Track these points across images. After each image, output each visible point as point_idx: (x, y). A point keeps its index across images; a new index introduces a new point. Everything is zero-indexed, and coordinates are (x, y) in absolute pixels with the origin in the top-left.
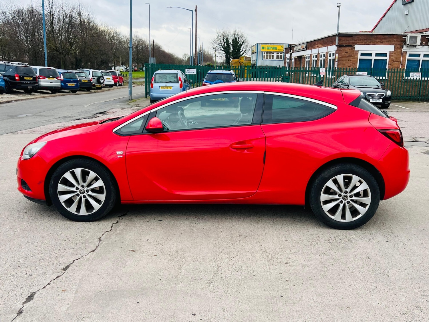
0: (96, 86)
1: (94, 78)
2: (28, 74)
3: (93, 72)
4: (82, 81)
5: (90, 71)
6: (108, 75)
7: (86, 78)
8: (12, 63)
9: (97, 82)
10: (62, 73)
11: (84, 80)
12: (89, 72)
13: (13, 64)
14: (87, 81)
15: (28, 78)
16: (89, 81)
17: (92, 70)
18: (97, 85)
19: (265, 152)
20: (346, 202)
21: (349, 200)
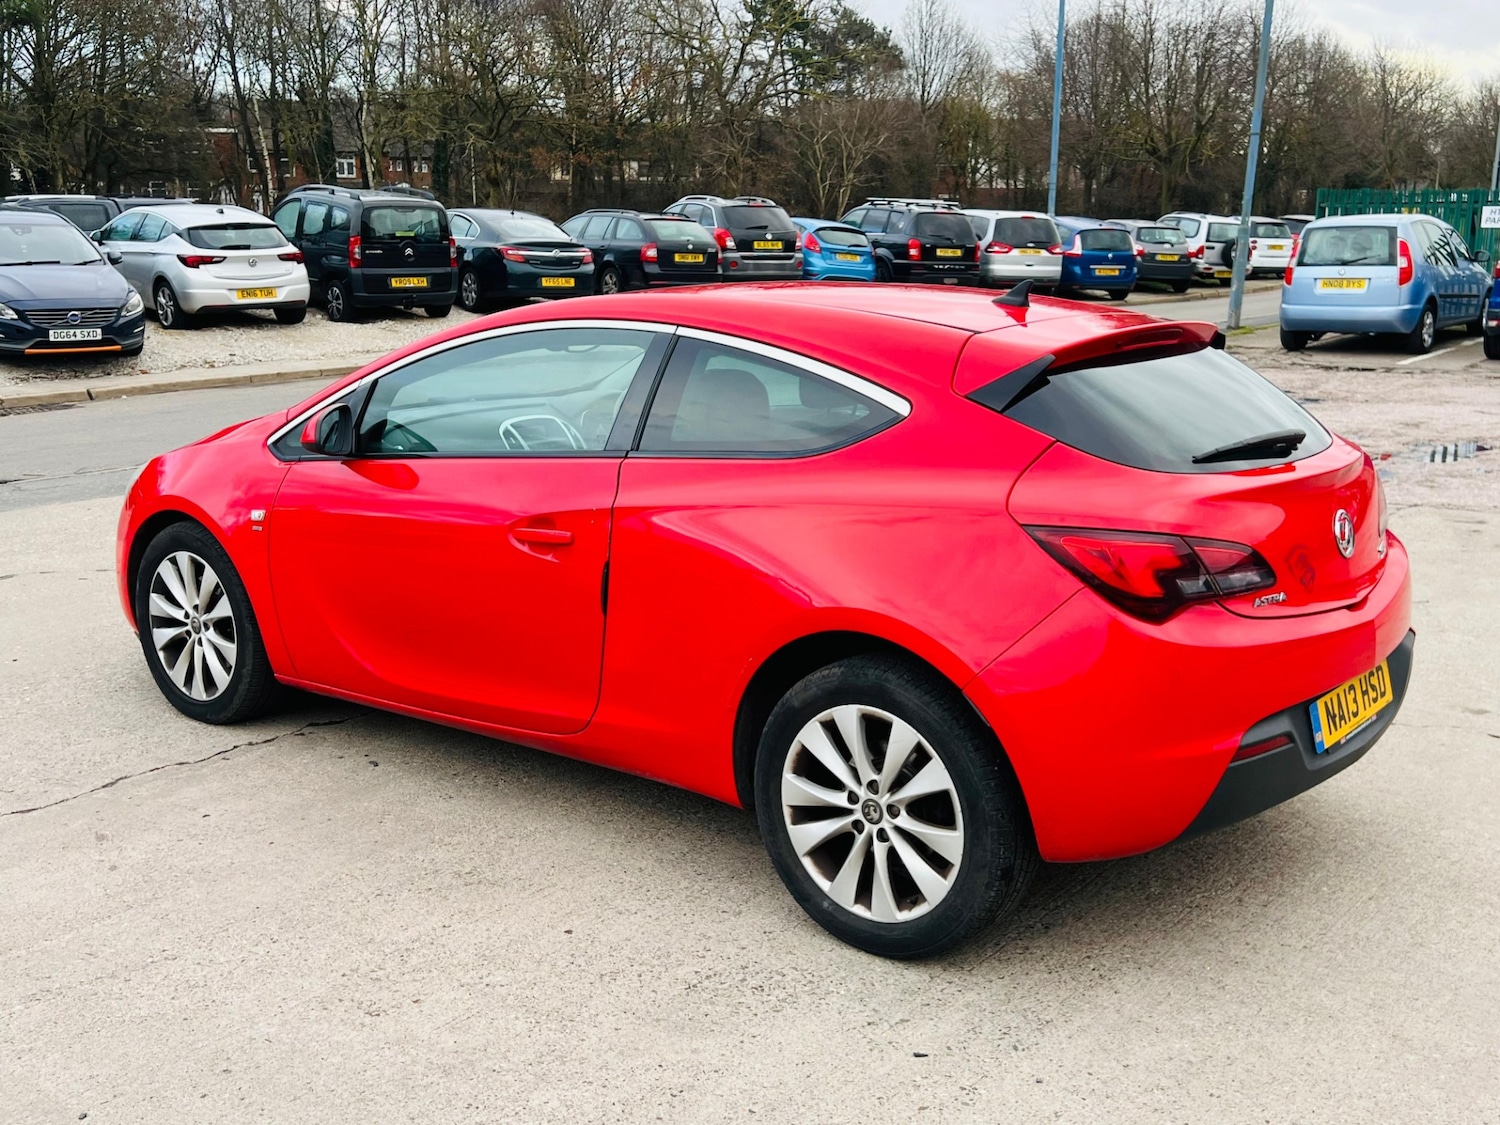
0: (1216, 276)
1: (1213, 248)
2: (949, 239)
3: (1210, 224)
4: (1159, 258)
5: (1199, 222)
6: (1277, 234)
7: (1172, 245)
8: (908, 204)
9: (1220, 261)
10: (1081, 232)
11: (1165, 253)
12: (1197, 224)
13: (911, 207)
14: (1176, 258)
15: (950, 250)
16: (1182, 256)
17: (1207, 216)
18: (1219, 272)
19: (607, 565)
20: (875, 829)
21: (886, 824)
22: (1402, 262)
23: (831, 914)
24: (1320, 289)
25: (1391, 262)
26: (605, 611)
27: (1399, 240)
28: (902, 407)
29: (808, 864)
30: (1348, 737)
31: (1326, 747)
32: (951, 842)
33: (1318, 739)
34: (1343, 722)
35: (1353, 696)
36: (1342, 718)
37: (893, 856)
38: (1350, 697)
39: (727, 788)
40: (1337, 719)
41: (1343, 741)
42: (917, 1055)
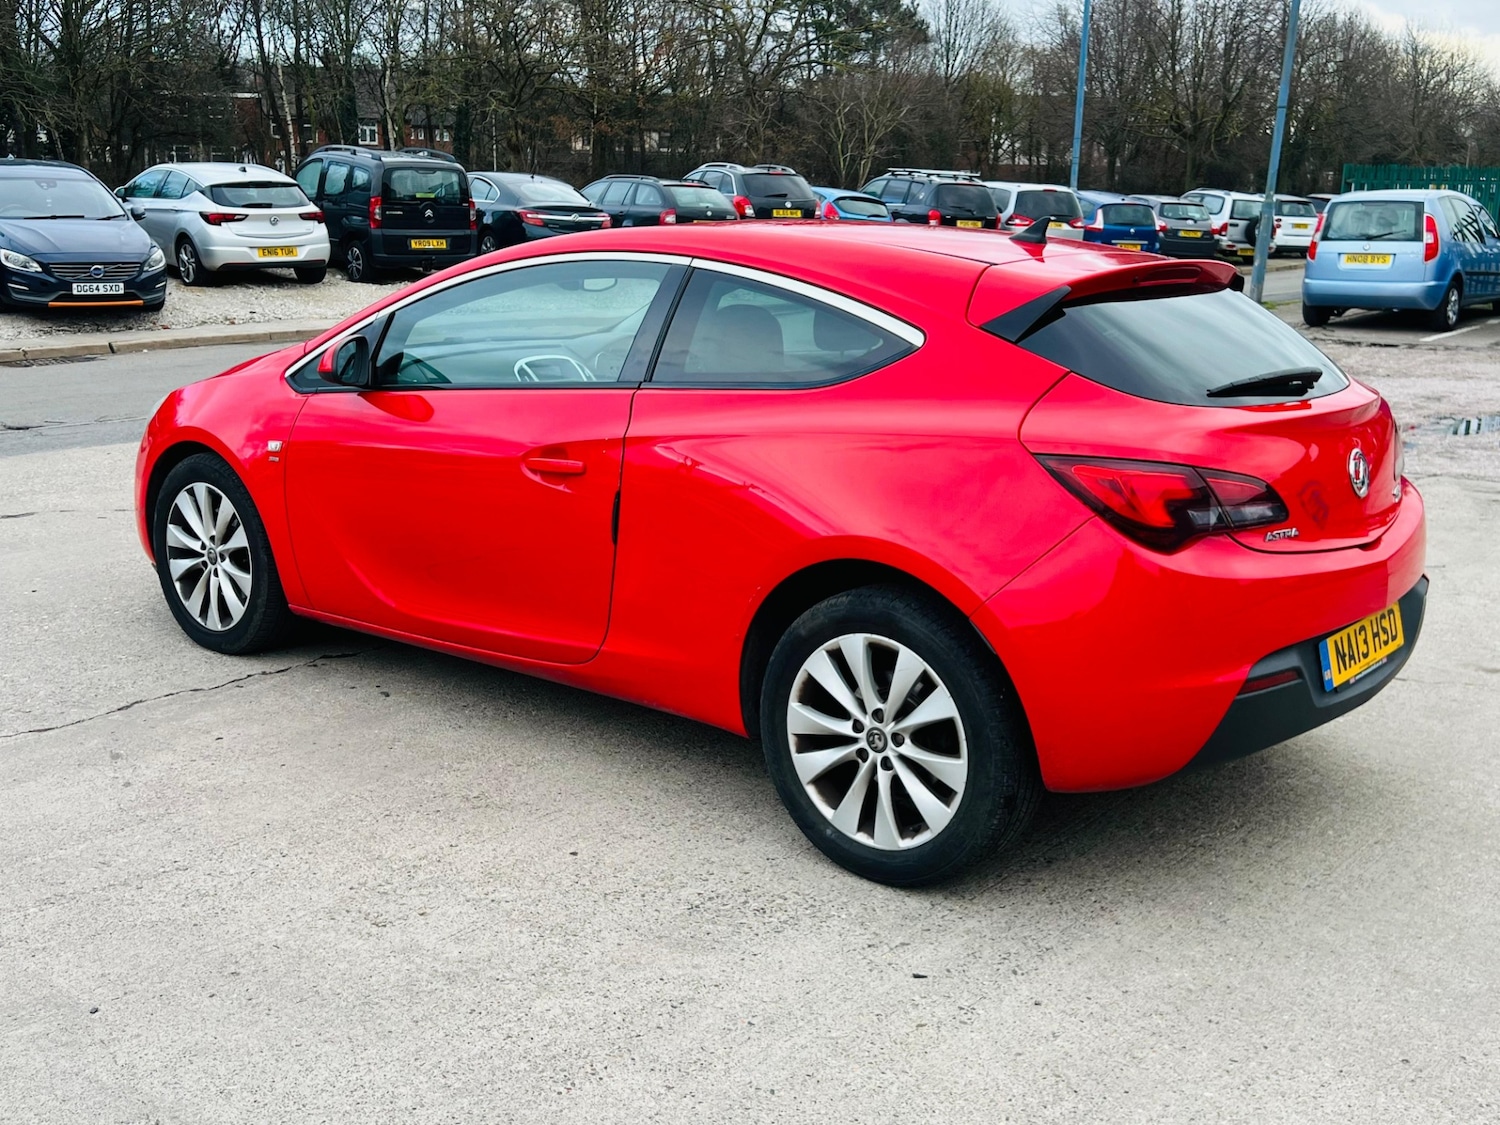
0: (1239, 253)
1: (1237, 225)
2: (970, 211)
3: (1234, 201)
4: (1182, 234)
5: (1224, 199)
6: (1302, 212)
7: (1195, 222)
8: (929, 175)
9: (1244, 240)
10: (1104, 207)
11: (1188, 229)
12: (1221, 201)
13: (932, 177)
14: (1199, 235)
15: (970, 222)
16: (1205, 233)
17: (1232, 193)
18: (1242, 249)
19: (618, 495)
20: (879, 757)
21: (890, 752)
22: (1428, 238)
23: (833, 841)
24: (1344, 264)
25: (1418, 237)
26: (615, 541)
27: (1425, 215)
28: (916, 338)
29: (812, 792)
30: (1358, 677)
31: (1335, 685)
32: (954, 770)
33: (1327, 677)
34: (1353, 662)
35: (1364, 637)
36: (1352, 657)
37: (896, 784)
38: (1361, 639)
39: (731, 717)
40: (1347, 659)
41: (1352, 681)
42: (916, 976)
